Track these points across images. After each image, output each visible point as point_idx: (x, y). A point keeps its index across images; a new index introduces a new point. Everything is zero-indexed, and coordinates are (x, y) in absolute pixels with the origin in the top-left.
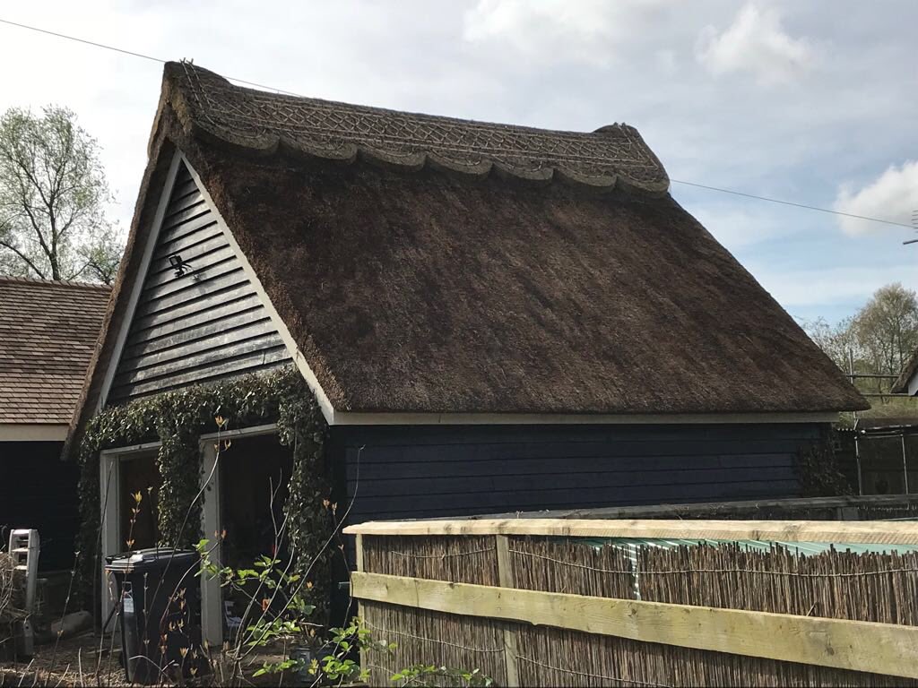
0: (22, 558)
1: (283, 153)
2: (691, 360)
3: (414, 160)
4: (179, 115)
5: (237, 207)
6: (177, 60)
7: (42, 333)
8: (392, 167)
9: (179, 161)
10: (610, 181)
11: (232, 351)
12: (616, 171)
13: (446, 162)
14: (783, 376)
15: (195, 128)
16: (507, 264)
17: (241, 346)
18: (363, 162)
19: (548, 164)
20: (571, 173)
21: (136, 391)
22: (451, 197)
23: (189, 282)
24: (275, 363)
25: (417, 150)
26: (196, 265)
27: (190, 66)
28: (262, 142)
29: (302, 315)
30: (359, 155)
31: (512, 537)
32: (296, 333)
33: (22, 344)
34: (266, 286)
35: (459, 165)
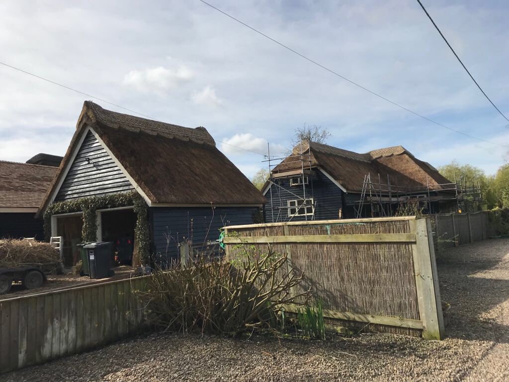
0: (58, 245)
1: (120, 130)
2: (231, 191)
3: (155, 134)
4: (91, 117)
5: (114, 145)
6: (88, 100)
7: (16, 179)
8: (149, 135)
9: (88, 130)
10: (202, 142)
11: (110, 186)
12: (203, 140)
13: (162, 134)
14: (251, 195)
15: (97, 121)
16: (184, 164)
17: (113, 184)
18: (142, 133)
19: (187, 137)
20: (193, 140)
21: (68, 197)
22: (166, 144)
23: (92, 165)
24: (127, 190)
25: (155, 131)
26: (94, 161)
27: (91, 102)
28: (116, 126)
29: (139, 176)
30: (140, 131)
31: (288, 226)
32: (137, 181)
33: (11, 182)
34: (126, 168)
35: (166, 135)
